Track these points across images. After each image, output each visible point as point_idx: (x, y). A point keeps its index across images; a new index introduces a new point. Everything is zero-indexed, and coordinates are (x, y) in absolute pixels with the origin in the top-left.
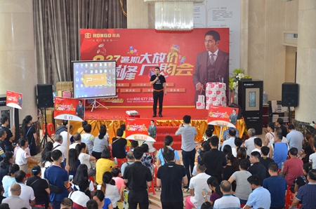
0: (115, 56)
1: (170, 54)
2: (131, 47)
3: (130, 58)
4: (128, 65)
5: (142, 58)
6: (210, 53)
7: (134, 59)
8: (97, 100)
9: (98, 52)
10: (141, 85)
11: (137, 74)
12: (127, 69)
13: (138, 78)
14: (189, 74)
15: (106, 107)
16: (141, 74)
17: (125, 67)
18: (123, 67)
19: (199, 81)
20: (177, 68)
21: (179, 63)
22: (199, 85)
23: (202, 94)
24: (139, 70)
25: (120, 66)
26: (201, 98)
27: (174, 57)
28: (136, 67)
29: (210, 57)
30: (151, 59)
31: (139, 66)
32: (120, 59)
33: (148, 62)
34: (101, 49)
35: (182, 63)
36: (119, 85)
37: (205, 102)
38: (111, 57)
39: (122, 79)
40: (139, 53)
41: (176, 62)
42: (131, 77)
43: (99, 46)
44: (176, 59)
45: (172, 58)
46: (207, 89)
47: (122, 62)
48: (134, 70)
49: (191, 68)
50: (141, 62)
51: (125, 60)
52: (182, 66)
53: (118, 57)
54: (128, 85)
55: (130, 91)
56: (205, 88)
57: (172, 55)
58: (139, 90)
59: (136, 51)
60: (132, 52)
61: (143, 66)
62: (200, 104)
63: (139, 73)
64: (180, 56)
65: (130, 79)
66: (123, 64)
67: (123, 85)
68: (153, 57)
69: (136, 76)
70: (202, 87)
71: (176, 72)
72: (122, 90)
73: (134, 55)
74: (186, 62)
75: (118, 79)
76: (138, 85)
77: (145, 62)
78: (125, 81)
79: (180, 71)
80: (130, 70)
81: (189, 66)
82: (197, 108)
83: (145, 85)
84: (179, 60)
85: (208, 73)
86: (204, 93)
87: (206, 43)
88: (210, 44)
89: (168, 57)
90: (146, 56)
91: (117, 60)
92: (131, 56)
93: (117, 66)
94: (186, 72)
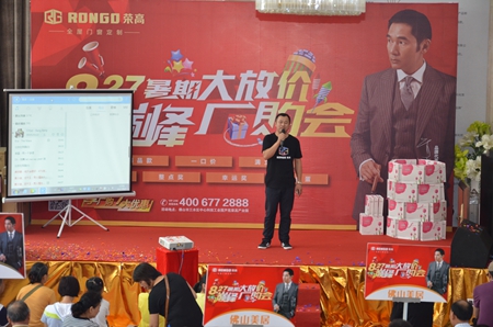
0: (129, 78)
1: (286, 74)
2: (176, 53)
3: (173, 85)
4: (166, 103)
5: (206, 84)
6: (401, 75)
7: (182, 88)
8: (74, 202)
9: (80, 66)
10: (203, 162)
11: (192, 129)
12: (163, 117)
13: (193, 143)
14: (340, 133)
15: (100, 224)
16: (203, 130)
17: (158, 109)
18: (150, 110)
19: (368, 152)
20: (306, 115)
21: (311, 103)
22: (367, 167)
24: (197, 118)
25: (143, 107)
26: (373, 203)
27: (299, 83)
28: (189, 111)
29: (402, 85)
30: (232, 87)
31: (199, 109)
32: (144, 86)
33: (225, 96)
34: (90, 55)
35: (321, 102)
36: (140, 161)
37: (385, 214)
38: (119, 80)
39: (148, 143)
40: (200, 71)
41: (303, 98)
42: (174, 138)
43: (86, 48)
44: (304, 89)
45: (292, 88)
46: (392, 177)
47: (149, 94)
48: (182, 120)
49: (345, 116)
50: (204, 97)
51: (157, 88)
52: (319, 110)
53: (139, 79)
54: (163, 161)
55: (171, 177)
56: (385, 174)
57: (293, 79)
58: (195, 177)
59: (189, 63)
60: (178, 66)
61: (210, 109)
62: (369, 220)
63: (197, 127)
64: (316, 82)
65: (170, 143)
66: (153, 102)
67: (149, 161)
68: (238, 81)
69: (187, 134)
70: (377, 171)
71: (304, 126)
72: (148, 177)
73: (184, 76)
74: (332, 98)
75: (138, 143)
76: (193, 161)
77: (215, 96)
78: (156, 149)
79: (315, 123)
80: (172, 119)
81: (341, 109)
82: (363, 231)
83: (213, 162)
84: (311, 92)
85: (393, 131)
87: (391, 47)
88: (403, 48)
89: (282, 83)
90: (219, 80)
91: (134, 88)
92: (174, 77)
93: (134, 106)
94: (330, 128)
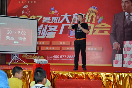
0: (38, 16)
1: (88, 14)
2: (52, 8)
3: (51, 19)
4: (49, 24)
5: (62, 18)
6: (126, 14)
7: (54, 19)
9: (22, 13)
10: (61, 43)
11: (57, 33)
12: (48, 29)
13: (58, 37)
14: (106, 33)
15: (26, 63)
16: (61, 33)
17: (46, 26)
18: (44, 27)
19: (116, 40)
20: (94, 28)
21: (96, 23)
22: (116, 45)
23: (119, 53)
24: (59, 29)
25: (42, 26)
27: (92, 17)
28: (56, 27)
29: (127, 17)
30: (70, 19)
31: (60, 26)
32: (42, 19)
33: (68, 21)
34: (25, 9)
35: (100, 23)
36: (40, 43)
37: (123, 59)
38: (34, 17)
39: (43, 37)
40: (60, 14)
41: (94, 22)
42: (51, 36)
43: (24, 7)
44: (94, 19)
45: (90, 19)
47: (44, 21)
48: (54, 29)
49: (108, 28)
50: (61, 22)
51: (46, 19)
52: (99, 26)
53: (41, 17)
54: (48, 43)
55: (50, 48)
57: (91, 16)
58: (58, 48)
59: (56, 11)
60: (53, 12)
61: (63, 26)
62: (117, 62)
63: (59, 32)
64: (98, 17)
65: (50, 37)
66: (45, 24)
67: (43, 43)
68: (72, 17)
69: (56, 34)
70: (119, 46)
71: (94, 31)
72: (43, 48)
73: (55, 15)
74: (103, 21)
75: (39, 37)
76: (58, 43)
77: (65, 22)
78: (46, 39)
79: (98, 30)
80: (51, 29)
81: (107, 25)
82: (115, 65)
83: (64, 43)
84: (96, 20)
85: (124, 32)
86: (121, 52)
87: (123, 5)
88: (127, 5)
89: (87, 17)
90: (66, 16)
91: (39, 20)
92: (52, 16)
93: (39, 25)
94: (103, 32)
